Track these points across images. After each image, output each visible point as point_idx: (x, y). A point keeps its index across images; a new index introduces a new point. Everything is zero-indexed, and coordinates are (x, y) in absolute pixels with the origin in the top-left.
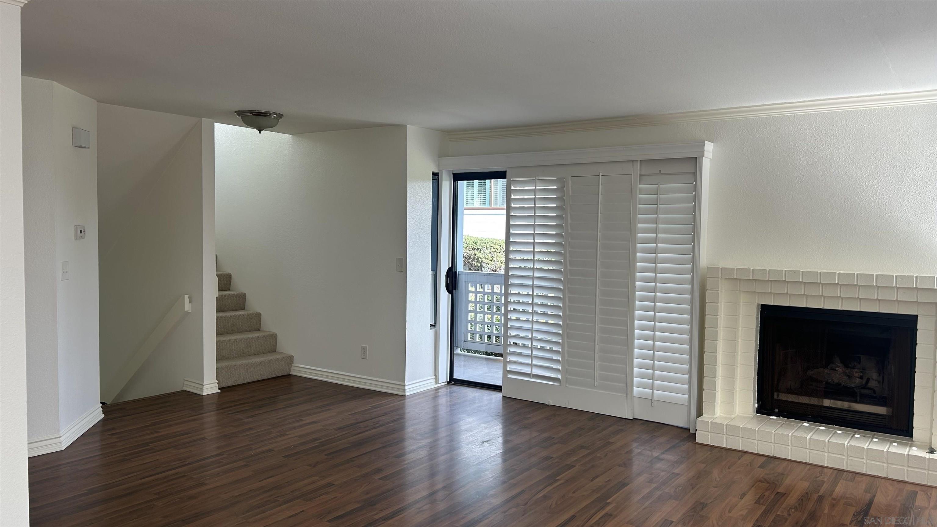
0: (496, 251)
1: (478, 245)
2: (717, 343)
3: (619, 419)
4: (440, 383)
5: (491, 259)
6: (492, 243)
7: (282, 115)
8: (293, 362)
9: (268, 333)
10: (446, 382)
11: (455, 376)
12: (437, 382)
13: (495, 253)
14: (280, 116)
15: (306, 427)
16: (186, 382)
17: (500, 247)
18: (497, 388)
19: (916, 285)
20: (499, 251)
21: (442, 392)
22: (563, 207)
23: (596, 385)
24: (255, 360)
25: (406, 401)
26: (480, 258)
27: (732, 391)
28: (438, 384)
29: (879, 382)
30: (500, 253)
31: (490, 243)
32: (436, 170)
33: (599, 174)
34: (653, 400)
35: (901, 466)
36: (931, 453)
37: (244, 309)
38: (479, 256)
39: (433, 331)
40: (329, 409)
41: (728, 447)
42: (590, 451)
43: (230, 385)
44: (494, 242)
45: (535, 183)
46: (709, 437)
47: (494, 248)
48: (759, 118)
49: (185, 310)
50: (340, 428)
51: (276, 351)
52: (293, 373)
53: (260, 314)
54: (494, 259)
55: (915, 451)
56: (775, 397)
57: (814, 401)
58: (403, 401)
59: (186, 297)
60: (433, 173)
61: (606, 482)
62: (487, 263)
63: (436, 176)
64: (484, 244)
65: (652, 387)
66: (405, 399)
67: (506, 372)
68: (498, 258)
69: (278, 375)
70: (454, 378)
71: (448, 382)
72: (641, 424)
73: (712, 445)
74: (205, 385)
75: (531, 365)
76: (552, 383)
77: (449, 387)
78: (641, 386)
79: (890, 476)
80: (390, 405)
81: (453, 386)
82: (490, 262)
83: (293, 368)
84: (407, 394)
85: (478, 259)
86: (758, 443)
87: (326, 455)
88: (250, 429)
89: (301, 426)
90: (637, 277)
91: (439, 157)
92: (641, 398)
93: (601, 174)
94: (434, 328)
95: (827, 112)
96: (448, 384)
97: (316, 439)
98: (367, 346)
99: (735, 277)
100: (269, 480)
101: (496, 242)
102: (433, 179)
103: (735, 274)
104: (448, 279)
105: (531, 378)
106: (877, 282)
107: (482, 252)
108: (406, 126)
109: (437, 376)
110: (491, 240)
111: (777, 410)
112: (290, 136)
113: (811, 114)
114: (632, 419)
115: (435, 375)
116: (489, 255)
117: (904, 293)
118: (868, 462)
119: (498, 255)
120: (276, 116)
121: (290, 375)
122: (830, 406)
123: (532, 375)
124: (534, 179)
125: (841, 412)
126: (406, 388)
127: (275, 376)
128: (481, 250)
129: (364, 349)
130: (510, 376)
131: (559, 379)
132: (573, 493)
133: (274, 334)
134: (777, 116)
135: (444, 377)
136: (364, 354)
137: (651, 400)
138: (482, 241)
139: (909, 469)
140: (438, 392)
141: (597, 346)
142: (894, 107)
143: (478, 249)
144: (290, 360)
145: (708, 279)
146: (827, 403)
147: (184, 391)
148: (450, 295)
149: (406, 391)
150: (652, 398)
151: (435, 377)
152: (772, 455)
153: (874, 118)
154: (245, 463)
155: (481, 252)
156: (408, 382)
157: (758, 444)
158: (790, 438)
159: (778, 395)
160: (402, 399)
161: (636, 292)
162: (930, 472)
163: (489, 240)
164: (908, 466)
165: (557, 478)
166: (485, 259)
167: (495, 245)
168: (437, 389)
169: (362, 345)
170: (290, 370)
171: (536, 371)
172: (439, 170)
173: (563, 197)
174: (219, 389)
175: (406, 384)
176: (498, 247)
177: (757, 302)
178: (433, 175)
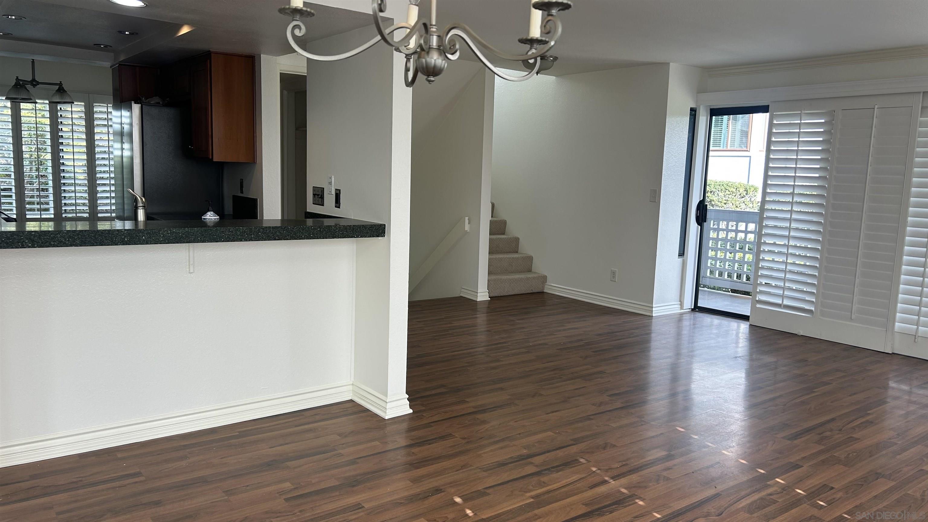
0: (731, 194)
1: (712, 187)
3: (876, 352)
4: (685, 309)
5: (725, 202)
6: (727, 185)
7: (557, 58)
8: (546, 281)
9: (525, 255)
10: (690, 309)
11: (699, 305)
12: (682, 308)
13: (730, 196)
14: (556, 58)
15: (569, 331)
16: (463, 290)
17: (736, 190)
18: (745, 318)
20: (734, 194)
21: (686, 317)
22: (830, 140)
23: (852, 318)
24: (517, 276)
25: (653, 320)
26: (713, 200)
28: (683, 310)
30: (735, 196)
31: (725, 186)
32: (693, 106)
33: (875, 106)
34: (917, 337)
37: (504, 234)
38: (712, 199)
39: (681, 260)
40: (585, 320)
42: (846, 374)
43: (497, 295)
44: (730, 184)
45: (800, 116)
47: (729, 191)
49: (466, 230)
50: (600, 335)
51: (531, 271)
52: (544, 291)
53: (519, 239)
54: (728, 202)
58: (651, 320)
59: (467, 218)
60: (691, 109)
61: (865, 398)
62: (720, 206)
63: (693, 113)
64: (718, 187)
65: (917, 324)
66: (652, 319)
67: (755, 302)
68: (733, 202)
69: (534, 291)
70: (698, 305)
71: (692, 309)
72: (901, 358)
74: (479, 293)
75: (783, 297)
76: (804, 315)
77: (693, 313)
78: (903, 321)
80: (639, 322)
81: (697, 313)
82: (724, 205)
83: (546, 286)
84: (654, 315)
85: (711, 201)
87: (593, 352)
88: (523, 328)
89: (564, 330)
90: (910, 212)
91: (698, 93)
92: (903, 334)
93: (876, 107)
94: (681, 258)
96: (692, 310)
97: (581, 340)
98: (617, 270)
100: (549, 363)
101: (732, 185)
102: (690, 115)
104: (698, 211)
105: (782, 309)
107: (716, 195)
108: (669, 64)
109: (683, 302)
110: (726, 182)
112: (554, 77)
114: (890, 353)
115: (680, 301)
116: (723, 198)
119: (733, 198)
120: (552, 59)
121: (543, 292)
123: (782, 306)
124: (800, 112)
126: (654, 309)
127: (531, 292)
128: (714, 193)
129: (614, 273)
130: (758, 306)
131: (812, 310)
132: (832, 402)
133: (530, 256)
135: (689, 303)
136: (614, 277)
137: (914, 336)
138: (717, 184)
140: (683, 316)
141: (857, 281)
143: (711, 192)
144: (544, 279)
147: (461, 296)
148: (700, 227)
149: (653, 312)
150: (916, 333)
151: (679, 303)
154: (527, 350)
155: (714, 195)
156: (655, 304)
160: (651, 318)
161: (907, 227)
163: (724, 183)
165: (814, 390)
166: (719, 202)
167: (730, 188)
168: (681, 314)
169: (612, 269)
170: (544, 289)
171: (786, 302)
172: (697, 106)
173: (831, 131)
174: (489, 297)
175: (654, 306)
176: (734, 190)
178: (690, 110)
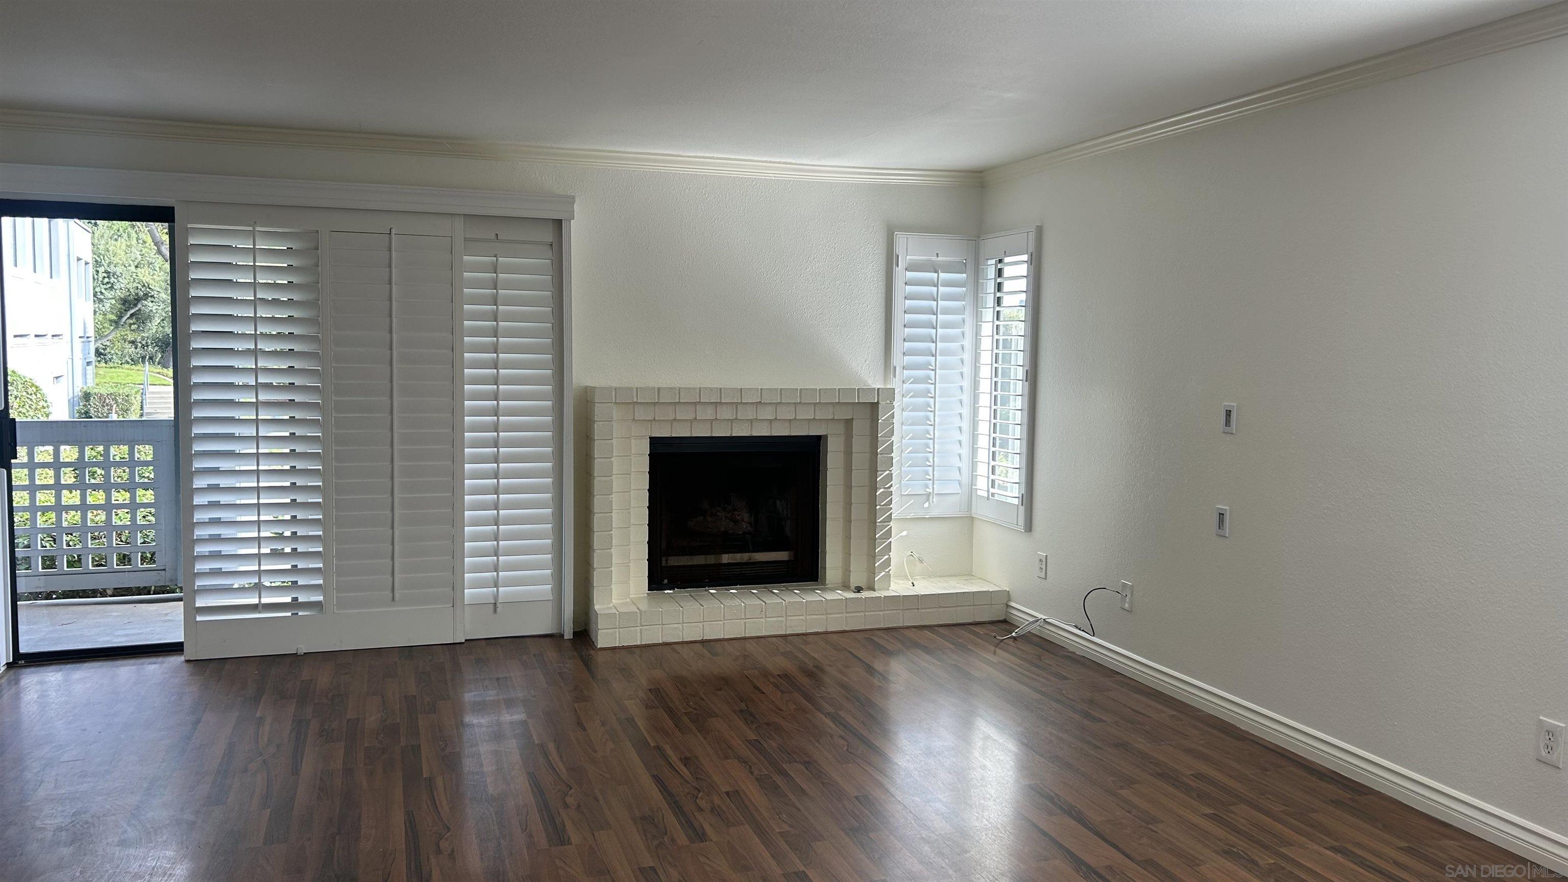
2: (612, 498)
10: (6, 664)
11: (23, 649)
18: (175, 648)
19: (839, 399)
23: (397, 598)
27: (627, 565)
29: (751, 524)
33: (391, 231)
34: (498, 604)
35: (839, 613)
36: (858, 592)
41: (644, 644)
45: (253, 235)
46: (617, 635)
48: (635, 171)
55: (830, 596)
56: (664, 563)
57: (711, 560)
65: (497, 584)
67: (192, 611)
71: (9, 663)
73: (621, 645)
75: (259, 588)
77: (11, 673)
78: (478, 585)
79: (830, 630)
86: (683, 627)
90: (467, 409)
92: (478, 606)
93: (394, 231)
95: (719, 176)
96: (12, 666)
99: (635, 400)
103: (635, 397)
105: (259, 613)
106: (801, 398)
111: (666, 581)
113: (700, 175)
114: (462, 641)
117: (821, 409)
118: (808, 618)
122: (729, 561)
124: (251, 229)
125: (739, 567)
130: (203, 619)
131: (319, 602)
134: (658, 172)
137: (493, 605)
139: (848, 615)
142: (790, 180)
145: (596, 404)
146: (726, 558)
150: (496, 601)
152: (681, 640)
153: (771, 191)
157: (683, 629)
158: (722, 610)
159: (667, 561)
161: (465, 432)
162: (867, 614)
164: (847, 612)
171: (267, 598)
173: (315, 267)
177: (649, 434)
